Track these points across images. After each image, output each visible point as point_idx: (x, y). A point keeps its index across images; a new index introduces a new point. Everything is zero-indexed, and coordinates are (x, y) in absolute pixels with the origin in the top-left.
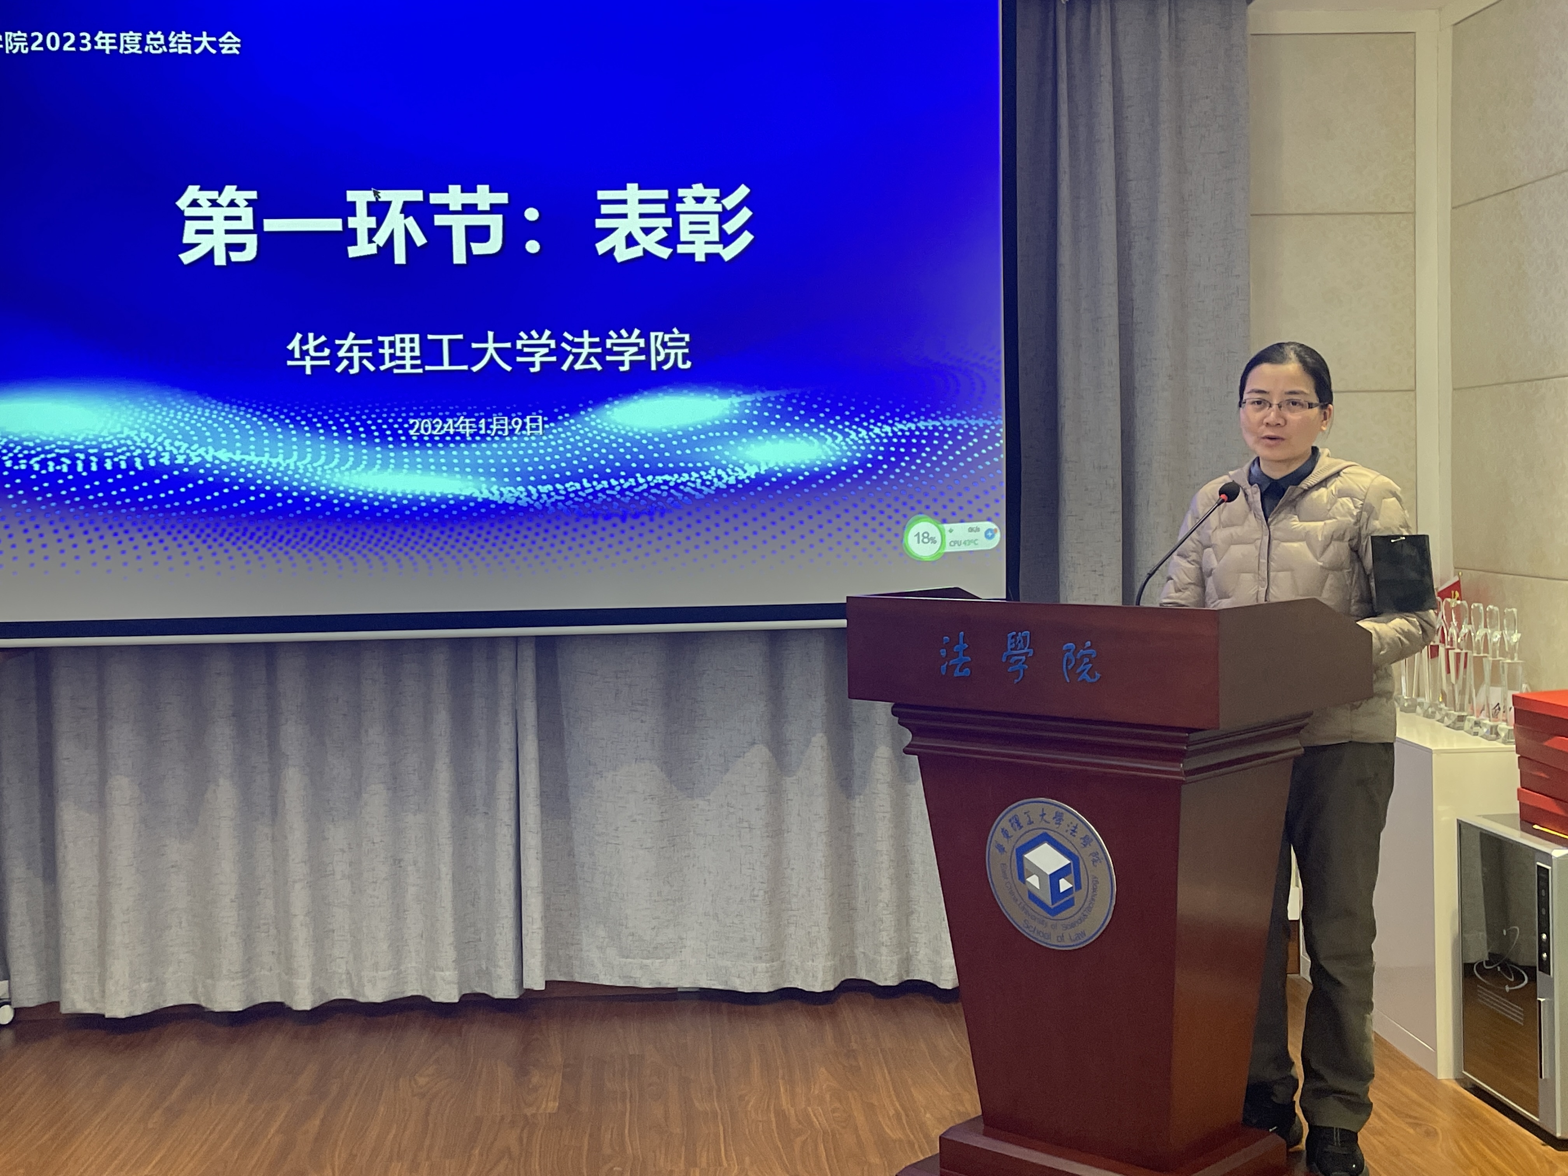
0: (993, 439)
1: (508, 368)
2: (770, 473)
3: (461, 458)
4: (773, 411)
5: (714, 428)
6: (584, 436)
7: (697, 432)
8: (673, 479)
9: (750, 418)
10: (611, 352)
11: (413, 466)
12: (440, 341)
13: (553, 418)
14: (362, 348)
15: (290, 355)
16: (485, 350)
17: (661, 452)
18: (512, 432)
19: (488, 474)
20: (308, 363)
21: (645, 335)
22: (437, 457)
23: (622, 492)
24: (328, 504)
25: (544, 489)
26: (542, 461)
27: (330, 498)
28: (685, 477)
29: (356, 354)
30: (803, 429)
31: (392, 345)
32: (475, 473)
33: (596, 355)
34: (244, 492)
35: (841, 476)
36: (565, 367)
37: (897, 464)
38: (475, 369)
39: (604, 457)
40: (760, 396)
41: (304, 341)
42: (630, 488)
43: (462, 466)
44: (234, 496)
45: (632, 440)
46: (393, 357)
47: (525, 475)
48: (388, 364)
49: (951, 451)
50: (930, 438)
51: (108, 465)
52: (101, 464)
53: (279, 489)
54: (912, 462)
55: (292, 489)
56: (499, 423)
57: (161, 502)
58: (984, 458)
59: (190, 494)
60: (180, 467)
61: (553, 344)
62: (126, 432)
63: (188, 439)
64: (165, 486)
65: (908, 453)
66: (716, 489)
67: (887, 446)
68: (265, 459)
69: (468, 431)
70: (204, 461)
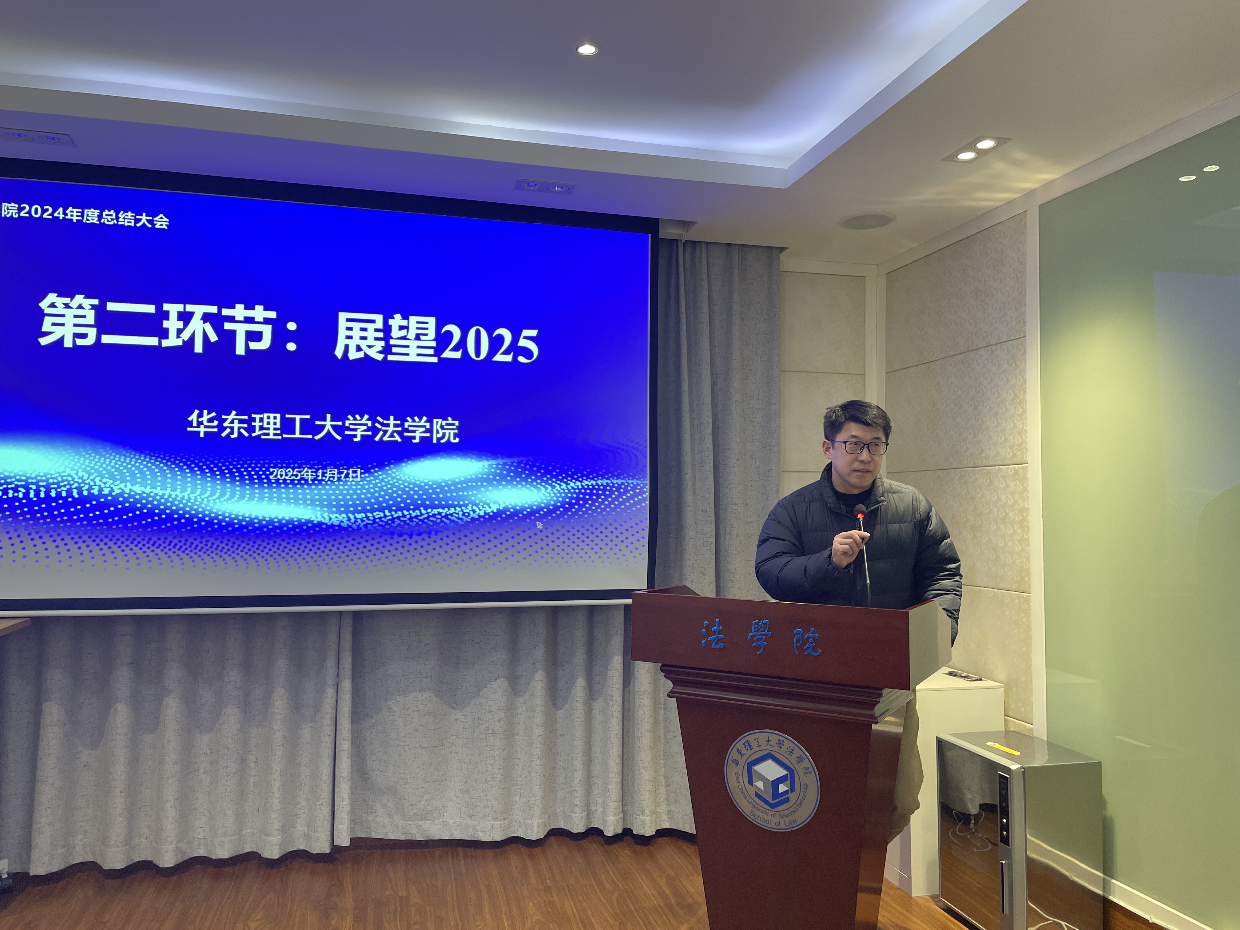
0: (642, 492)
1: (339, 438)
2: (506, 509)
3: (306, 494)
4: (509, 471)
5: (471, 480)
6: (388, 483)
7: (461, 482)
8: (444, 512)
9: (495, 475)
10: (407, 431)
11: (271, 499)
12: (294, 419)
13: (367, 470)
14: (241, 421)
15: (190, 424)
16: (323, 427)
17: (437, 494)
18: (339, 479)
19: (322, 505)
20: (202, 430)
21: (430, 421)
22: (288, 494)
23: (411, 519)
24: (210, 523)
25: (359, 516)
26: (359, 498)
27: (212, 519)
28: (452, 510)
29: (236, 425)
30: (527, 483)
31: (261, 420)
32: (313, 504)
33: (398, 432)
34: (151, 514)
35: (550, 512)
36: (377, 439)
37: (583, 506)
38: (317, 438)
39: (399, 496)
40: (501, 461)
41: (200, 415)
42: (416, 517)
43: (305, 500)
44: (143, 516)
45: (419, 486)
46: (261, 428)
47: (347, 506)
48: (257, 432)
49: (617, 498)
50: (604, 490)
51: (53, 494)
52: (47, 493)
53: (176, 512)
54: (593, 504)
55: (185, 512)
56: (331, 472)
57: (89, 520)
58: (636, 503)
59: (111, 514)
60: (105, 496)
61: (370, 424)
62: (68, 471)
63: (112, 477)
64: (93, 509)
65: (591, 499)
66: (473, 518)
67: (578, 494)
68: (167, 492)
69: (310, 477)
70: (123, 492)
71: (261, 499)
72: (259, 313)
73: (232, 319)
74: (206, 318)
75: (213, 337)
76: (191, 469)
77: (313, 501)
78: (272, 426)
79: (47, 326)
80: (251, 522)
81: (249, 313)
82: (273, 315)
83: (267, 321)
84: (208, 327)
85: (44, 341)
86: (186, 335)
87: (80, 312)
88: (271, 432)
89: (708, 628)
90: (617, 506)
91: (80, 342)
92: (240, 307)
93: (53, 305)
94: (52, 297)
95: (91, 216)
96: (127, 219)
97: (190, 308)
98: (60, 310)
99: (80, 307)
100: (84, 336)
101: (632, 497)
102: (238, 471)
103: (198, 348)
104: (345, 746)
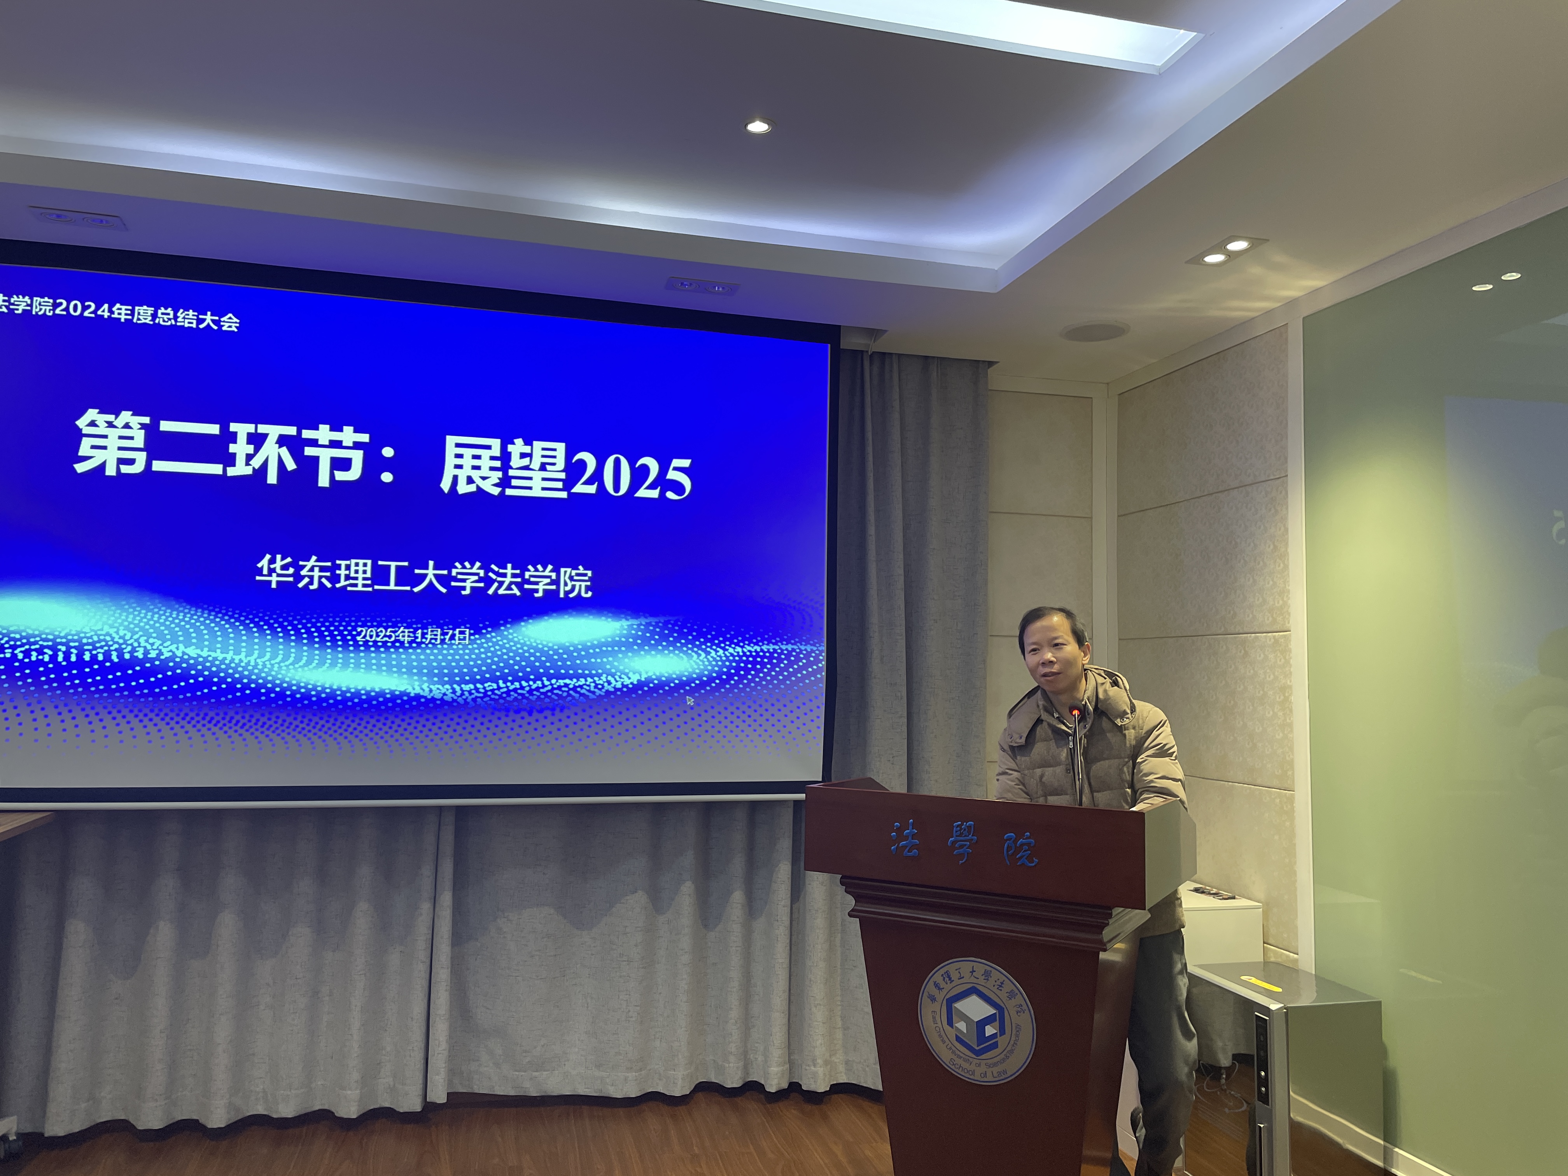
0: (817, 661)
1: (444, 590)
2: (649, 680)
3: (399, 661)
4: (653, 633)
5: (607, 644)
6: (502, 647)
7: (593, 647)
8: (572, 683)
9: (636, 637)
10: (529, 582)
11: (357, 666)
12: (389, 567)
13: (477, 631)
14: (322, 569)
15: (260, 572)
16: (425, 576)
17: (564, 661)
18: (443, 641)
19: (420, 674)
20: (274, 579)
21: (556, 570)
22: (379, 659)
23: (531, 692)
24: (281, 695)
25: (467, 687)
26: (467, 665)
27: (283, 690)
28: (582, 681)
29: (316, 573)
30: (676, 648)
31: (348, 567)
32: (410, 672)
33: (517, 584)
34: (208, 683)
35: (703, 684)
36: (490, 592)
37: (744, 677)
38: (416, 590)
39: (517, 663)
40: (643, 621)
41: (272, 561)
42: (537, 689)
43: (399, 667)
44: (199, 686)
45: (541, 651)
46: (348, 577)
47: (451, 675)
48: (343, 583)
49: (786, 668)
50: (771, 658)
51: (87, 657)
52: (80, 656)
53: (239, 681)
54: (757, 675)
55: (251, 681)
56: (433, 633)
57: (132, 690)
58: (809, 675)
59: (159, 683)
60: (152, 660)
61: (482, 573)
62: (106, 629)
63: (161, 637)
64: (136, 676)
65: (754, 669)
66: (608, 692)
67: (738, 662)
68: (229, 656)
69: (406, 639)
70: (174, 656)
71: (346, 665)
72: (348, 435)
73: (314, 443)
74: (283, 441)
75: (291, 465)
76: (260, 628)
77: (409, 669)
78: (360, 575)
79: (85, 449)
80: (332, 695)
81: (336, 436)
82: (365, 438)
83: (357, 446)
84: (285, 452)
85: (81, 468)
86: (257, 462)
87: (127, 432)
88: (360, 582)
89: (899, 830)
90: (787, 678)
91: (125, 469)
92: (324, 428)
93: (93, 424)
94: (92, 414)
95: (144, 314)
96: (187, 319)
97: (262, 429)
98: (102, 429)
99: (127, 426)
100: (131, 462)
101: (805, 667)
102: (318, 630)
103: (272, 478)
104: (442, 975)
